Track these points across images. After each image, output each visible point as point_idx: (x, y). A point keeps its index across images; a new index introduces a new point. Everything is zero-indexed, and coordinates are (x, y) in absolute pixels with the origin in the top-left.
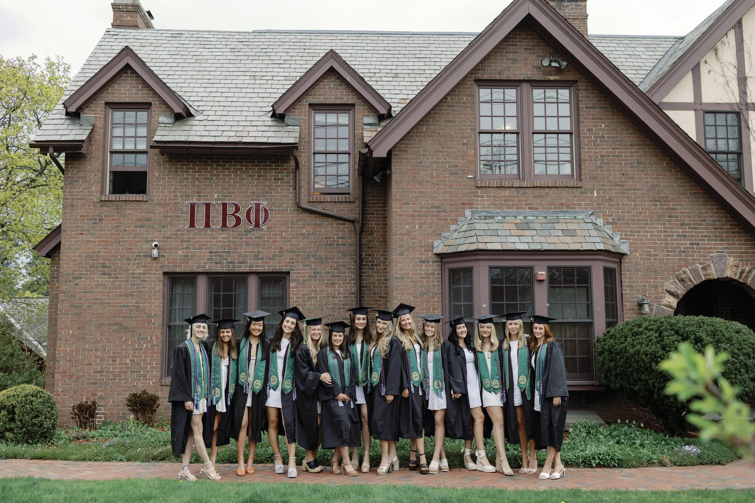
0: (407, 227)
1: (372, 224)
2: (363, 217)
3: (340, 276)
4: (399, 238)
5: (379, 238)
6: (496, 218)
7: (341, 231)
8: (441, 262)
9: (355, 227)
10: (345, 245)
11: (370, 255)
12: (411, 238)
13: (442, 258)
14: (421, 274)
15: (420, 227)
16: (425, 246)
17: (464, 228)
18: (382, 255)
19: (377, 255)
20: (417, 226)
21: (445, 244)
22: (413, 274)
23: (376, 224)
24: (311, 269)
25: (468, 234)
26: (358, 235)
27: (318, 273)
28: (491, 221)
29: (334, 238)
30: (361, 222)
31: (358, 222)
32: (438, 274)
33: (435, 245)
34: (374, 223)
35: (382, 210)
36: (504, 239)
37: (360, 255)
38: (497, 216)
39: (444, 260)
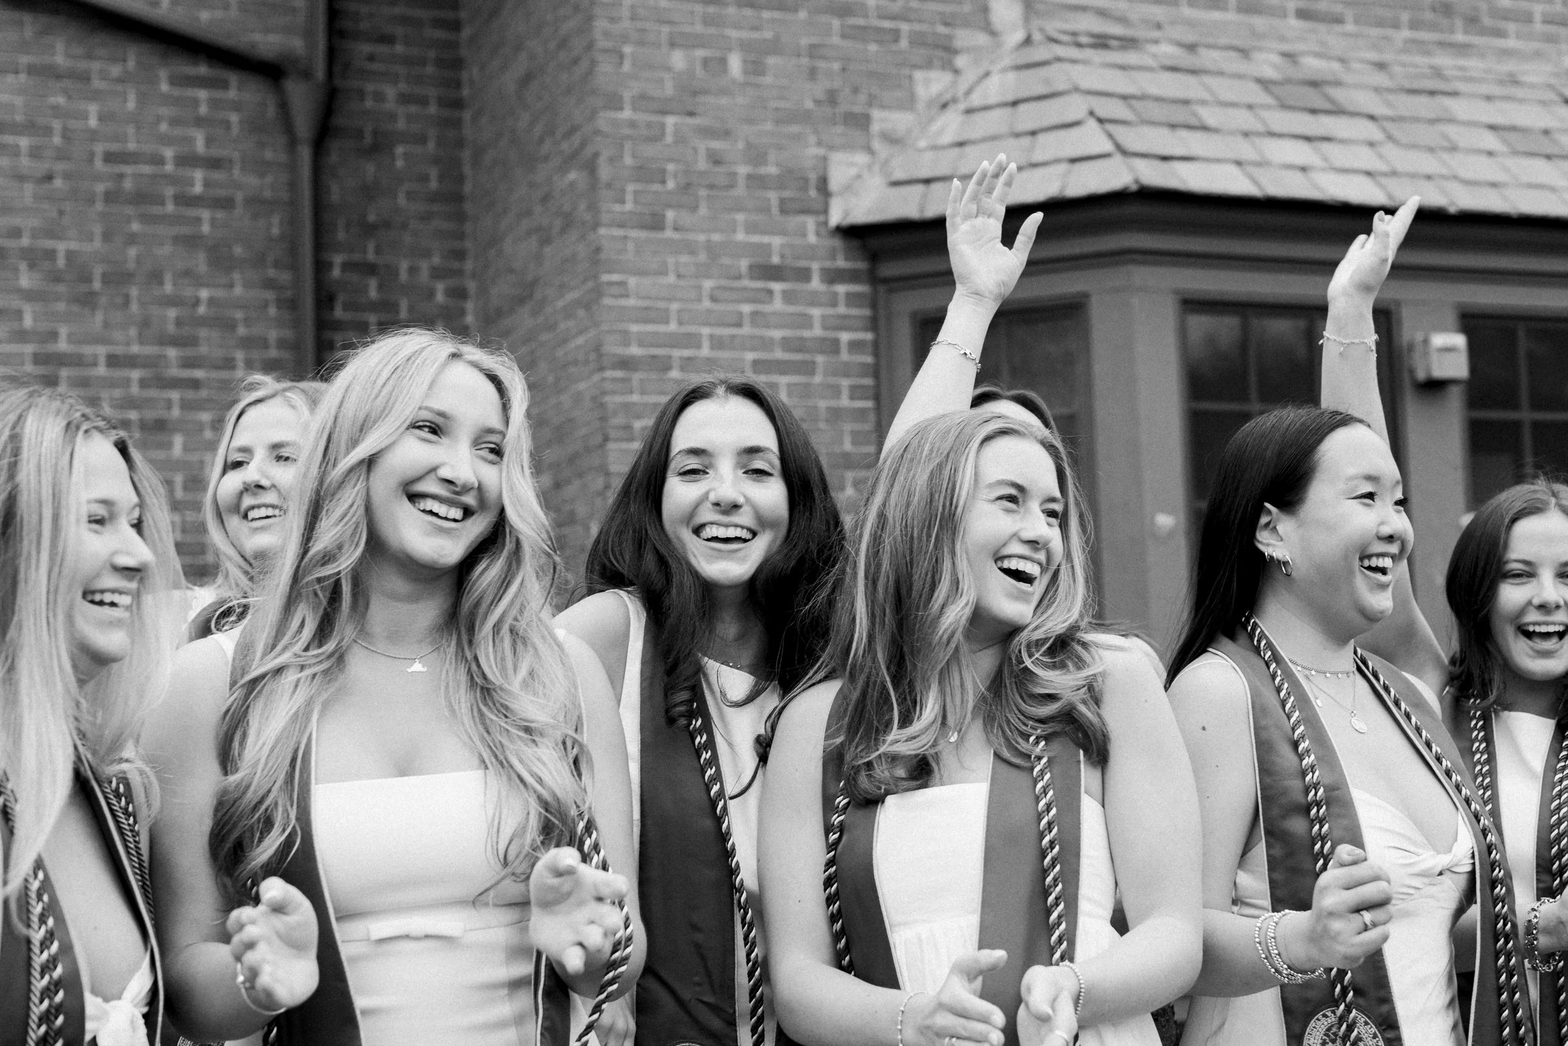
0: (678, 59)
1: (379, 97)
2: (332, 54)
3: (195, 384)
4: (632, 124)
5: (425, 178)
6: (1153, 49)
7: (199, 122)
8: (873, 279)
9: (284, 106)
10: (226, 204)
11: (371, 269)
12: (708, 132)
13: (874, 258)
14: (766, 344)
15: (754, 68)
16: (780, 183)
17: (998, 87)
18: (438, 274)
19: (413, 270)
20: (735, 64)
21: (899, 175)
22: (718, 343)
23: (404, 99)
24: (21, 336)
25: (1030, 116)
26: (305, 153)
27: (61, 360)
28: (1131, 57)
29: (159, 161)
30: (320, 73)
31: (306, 74)
32: (855, 346)
33: (836, 180)
34: (390, 92)
35: (439, 23)
36: (1245, 150)
37: (321, 267)
38: (1156, 42)
39: (889, 269)
